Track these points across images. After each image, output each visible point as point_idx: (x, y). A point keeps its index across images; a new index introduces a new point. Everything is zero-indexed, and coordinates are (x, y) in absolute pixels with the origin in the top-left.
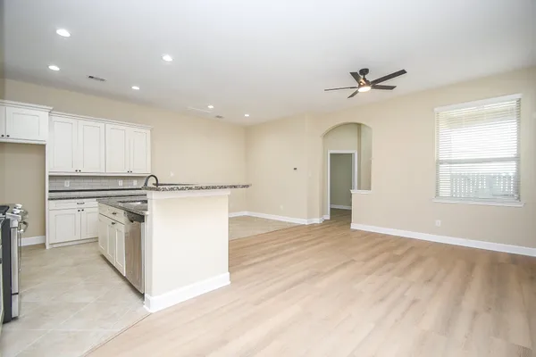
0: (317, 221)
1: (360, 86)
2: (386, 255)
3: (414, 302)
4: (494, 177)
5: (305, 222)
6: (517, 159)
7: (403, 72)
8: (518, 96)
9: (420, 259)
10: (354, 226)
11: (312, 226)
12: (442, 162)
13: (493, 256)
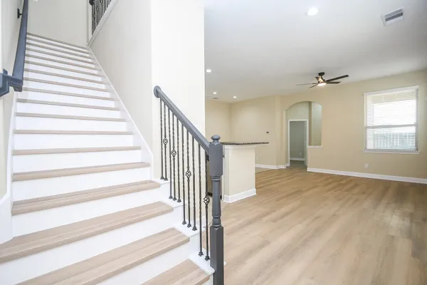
0: (283, 167)
1: (319, 82)
2: (335, 184)
3: (357, 200)
4: (406, 136)
5: (274, 167)
6: (416, 125)
7: (347, 76)
8: (417, 87)
9: (356, 185)
10: (309, 170)
11: (280, 170)
12: (369, 127)
13: (401, 184)
